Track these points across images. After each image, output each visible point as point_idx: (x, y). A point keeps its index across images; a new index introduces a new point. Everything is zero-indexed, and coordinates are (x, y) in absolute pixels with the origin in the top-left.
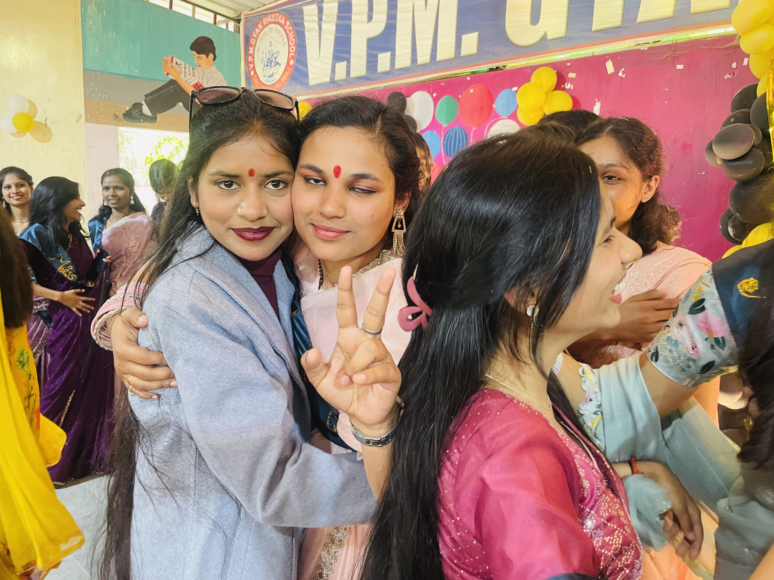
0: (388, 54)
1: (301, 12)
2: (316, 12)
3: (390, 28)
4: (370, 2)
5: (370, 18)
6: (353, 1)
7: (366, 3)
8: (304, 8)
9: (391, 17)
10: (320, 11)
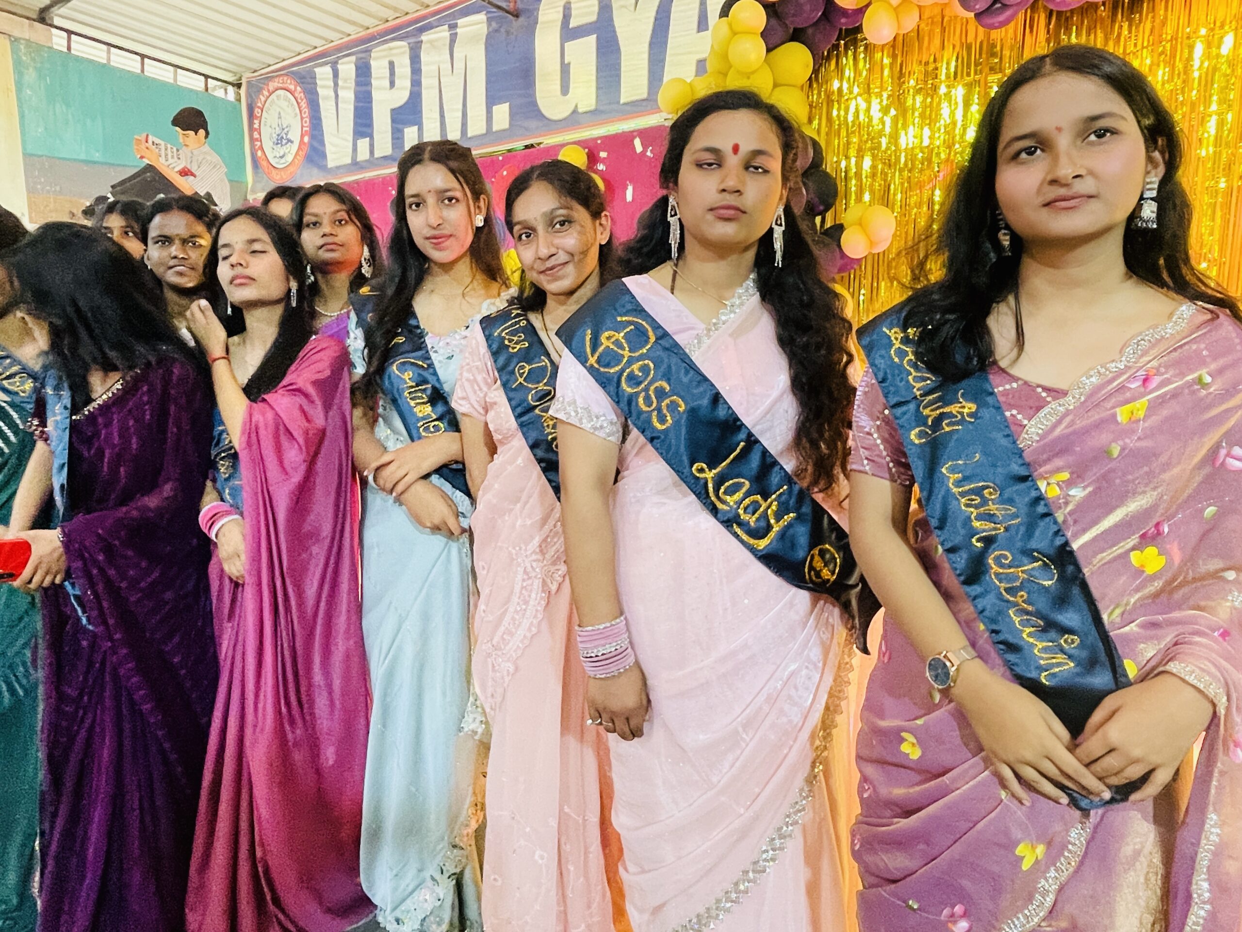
0: (416, 128)
1: (314, 76)
2: (331, 76)
3: (415, 97)
4: (392, 64)
5: (392, 84)
6: (372, 62)
7: (387, 65)
8: (316, 70)
9: (416, 83)
10: (336, 75)
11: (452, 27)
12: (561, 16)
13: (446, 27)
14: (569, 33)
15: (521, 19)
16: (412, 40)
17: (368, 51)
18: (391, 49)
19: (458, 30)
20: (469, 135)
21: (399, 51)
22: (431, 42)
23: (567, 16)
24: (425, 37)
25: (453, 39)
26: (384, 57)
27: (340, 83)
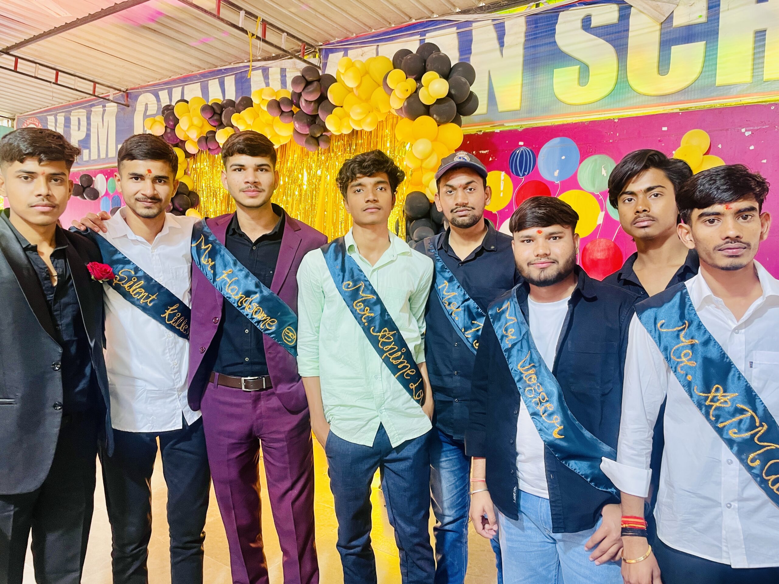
0: (88, 150)
2: (54, 121)
3: (88, 136)
4: (79, 119)
5: (79, 129)
6: (71, 117)
7: (77, 120)
8: (48, 117)
9: (89, 130)
10: (56, 120)
11: (104, 106)
12: (144, 109)
13: (101, 106)
14: (145, 116)
15: (130, 108)
16: (88, 109)
17: (70, 112)
18: (79, 112)
19: (106, 108)
20: (109, 156)
21: (81, 114)
22: (95, 112)
23: (146, 110)
24: (93, 109)
25: (104, 111)
26: (76, 116)
27: (58, 125)
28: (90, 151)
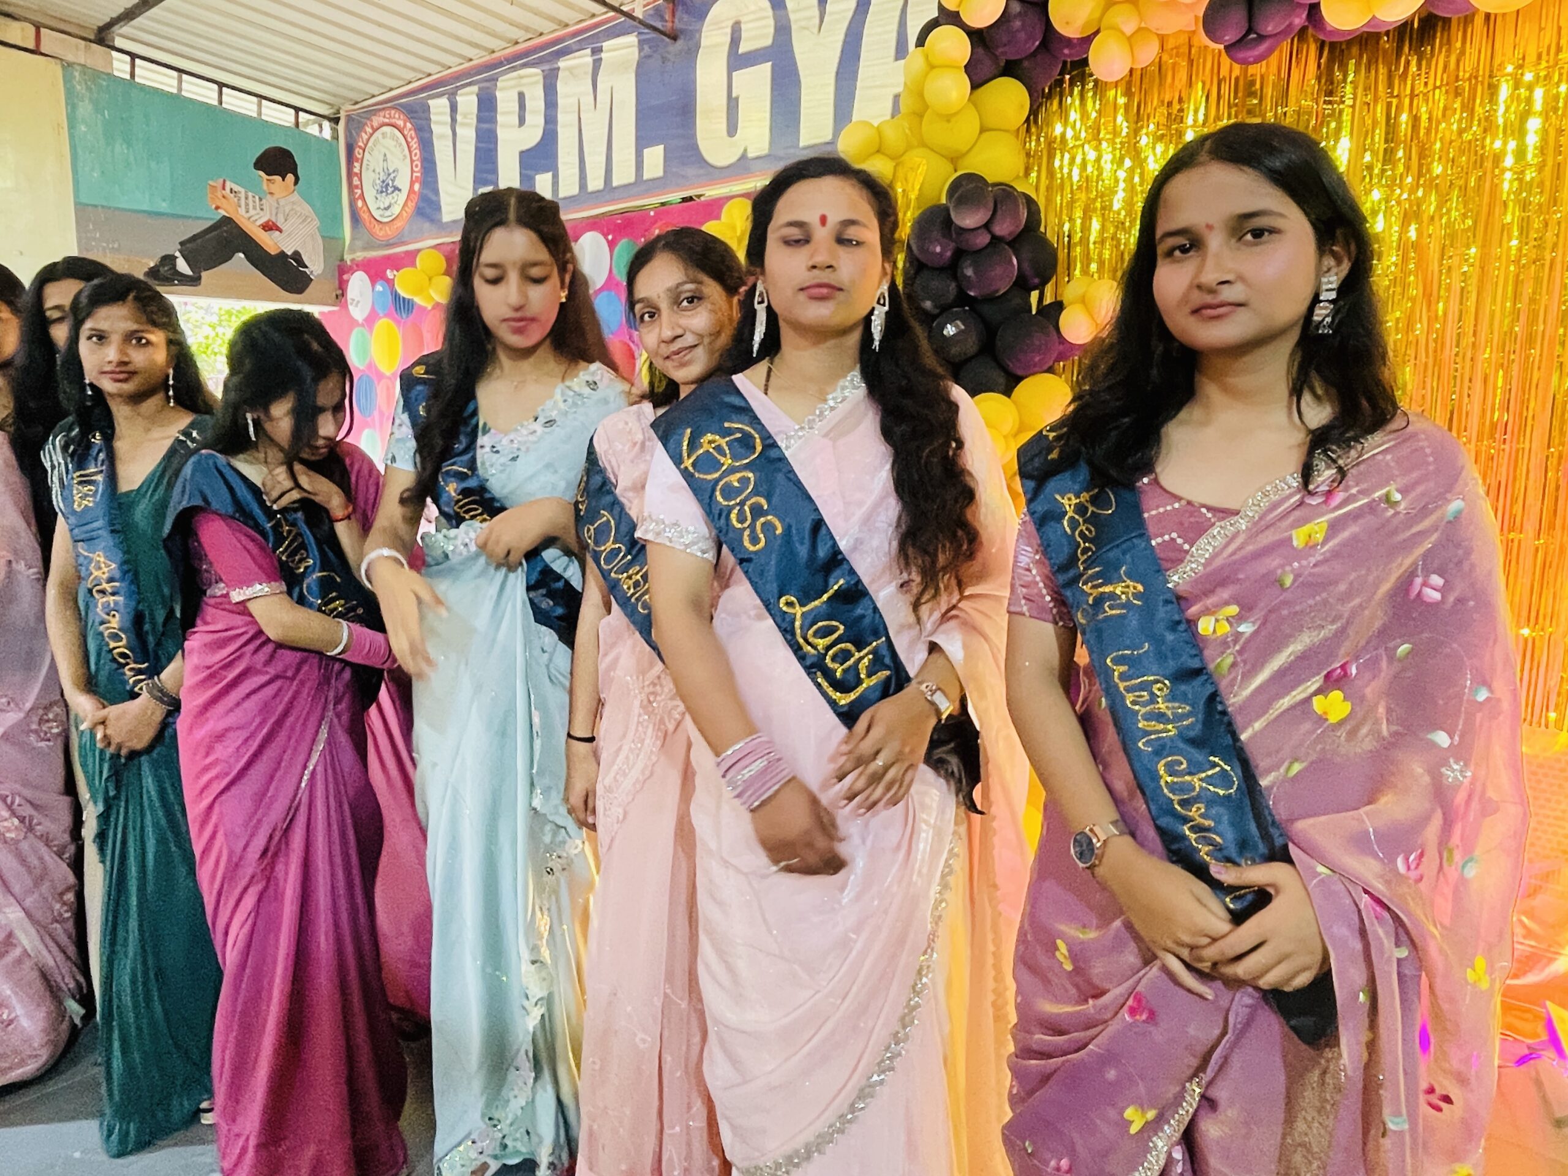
0: (549, 175)
1: (427, 109)
2: (448, 110)
3: (550, 136)
4: (521, 96)
5: (522, 121)
6: (498, 94)
7: (516, 97)
8: (430, 102)
9: (551, 120)
10: (454, 108)
11: (596, 51)
12: (728, 39)
13: (589, 51)
14: (738, 60)
15: (680, 43)
16: (546, 67)
17: (494, 79)
18: (521, 77)
19: (603, 55)
20: (615, 184)
21: (531, 80)
22: (570, 69)
23: (735, 41)
24: (563, 63)
25: (597, 64)
26: (512, 87)
27: (459, 118)
28: (555, 177)
